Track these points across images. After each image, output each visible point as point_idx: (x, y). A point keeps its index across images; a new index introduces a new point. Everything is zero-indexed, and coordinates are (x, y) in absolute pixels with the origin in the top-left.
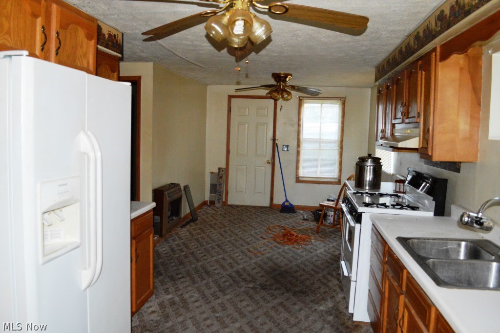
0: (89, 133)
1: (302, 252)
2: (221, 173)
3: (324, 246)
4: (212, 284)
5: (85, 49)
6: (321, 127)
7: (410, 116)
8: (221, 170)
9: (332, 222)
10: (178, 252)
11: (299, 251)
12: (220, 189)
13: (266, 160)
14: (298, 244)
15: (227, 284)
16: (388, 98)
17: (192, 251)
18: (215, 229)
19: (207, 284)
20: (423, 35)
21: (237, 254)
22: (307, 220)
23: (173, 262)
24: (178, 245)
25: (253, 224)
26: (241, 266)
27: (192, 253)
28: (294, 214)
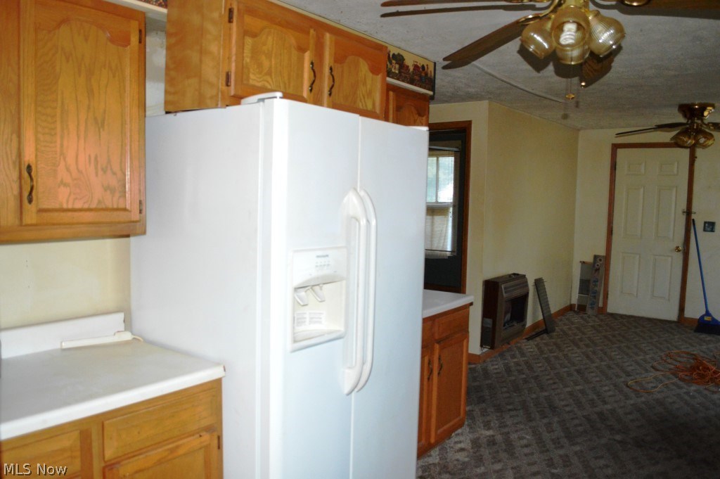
0: (362, 193)
2: (599, 263)
4: (555, 425)
5: (368, 86)
8: (598, 260)
10: (516, 373)
12: (596, 288)
13: (674, 246)
15: (580, 429)
17: (536, 374)
18: (579, 348)
19: (548, 425)
21: (607, 388)
23: (505, 387)
24: (517, 364)
25: (643, 345)
26: (609, 407)
27: (536, 378)
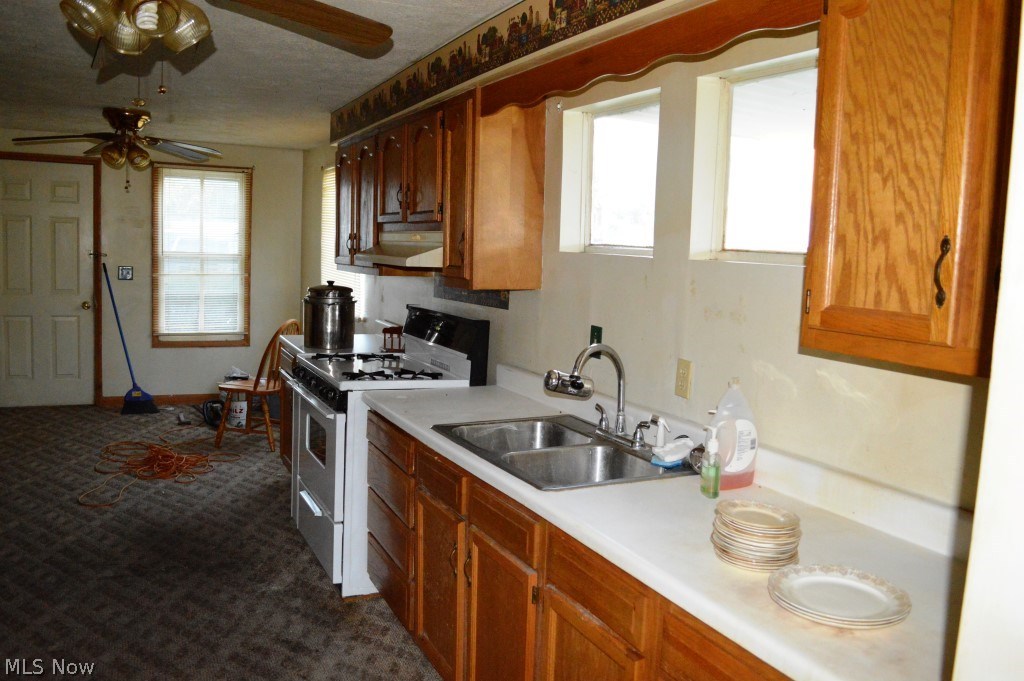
1: (198, 489)
3: (241, 472)
4: (13, 588)
6: (202, 228)
7: (419, 210)
9: (244, 423)
11: (192, 487)
13: (80, 302)
14: (186, 474)
15: (51, 579)
16: (364, 173)
20: (450, 65)
21: (53, 515)
22: (189, 423)
25: (67, 444)
28: (156, 415)
